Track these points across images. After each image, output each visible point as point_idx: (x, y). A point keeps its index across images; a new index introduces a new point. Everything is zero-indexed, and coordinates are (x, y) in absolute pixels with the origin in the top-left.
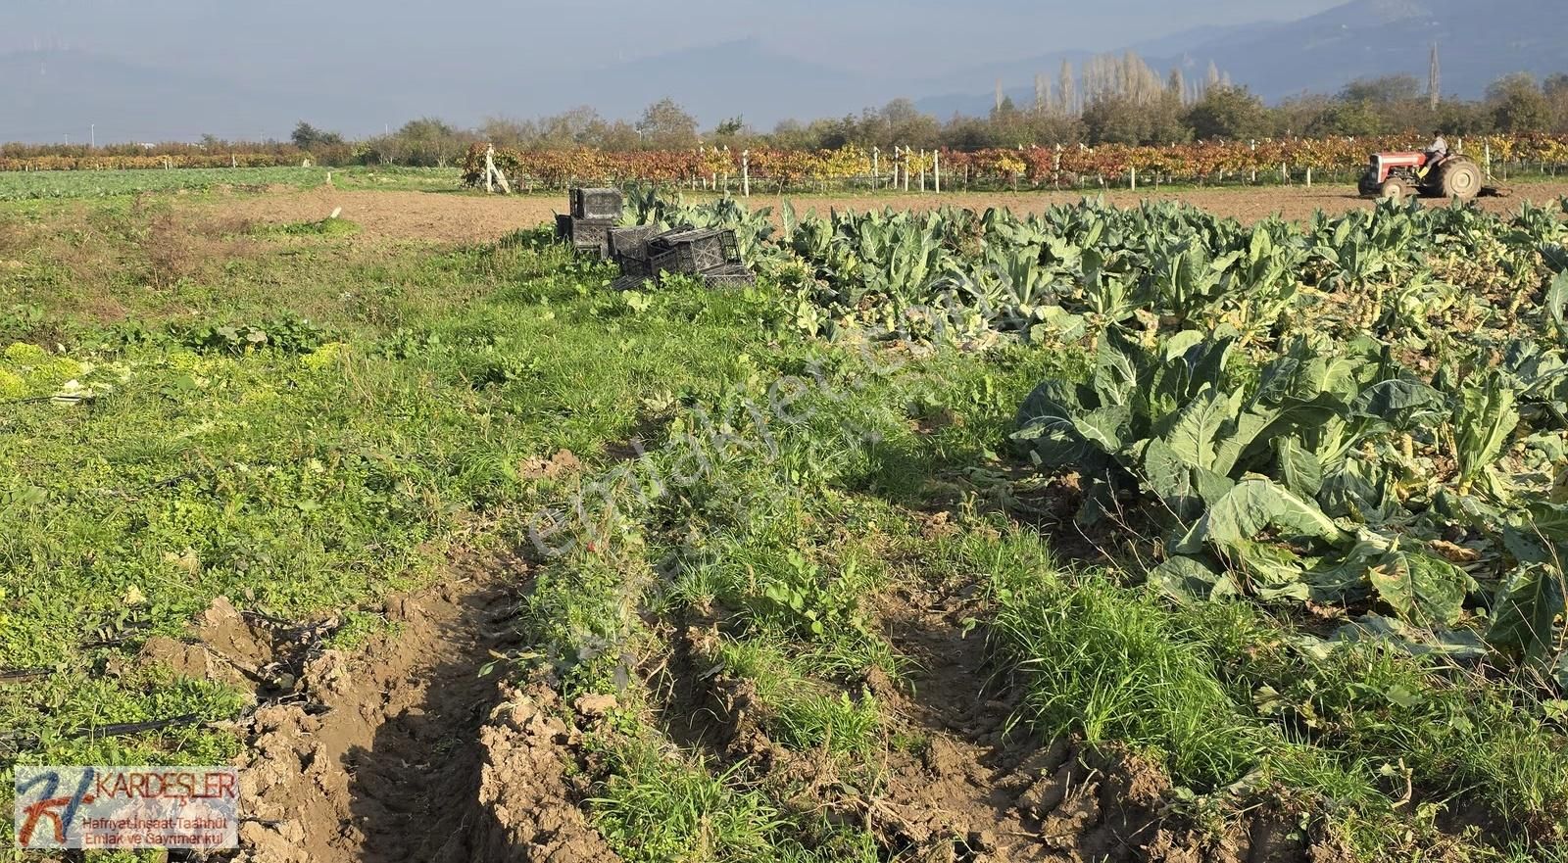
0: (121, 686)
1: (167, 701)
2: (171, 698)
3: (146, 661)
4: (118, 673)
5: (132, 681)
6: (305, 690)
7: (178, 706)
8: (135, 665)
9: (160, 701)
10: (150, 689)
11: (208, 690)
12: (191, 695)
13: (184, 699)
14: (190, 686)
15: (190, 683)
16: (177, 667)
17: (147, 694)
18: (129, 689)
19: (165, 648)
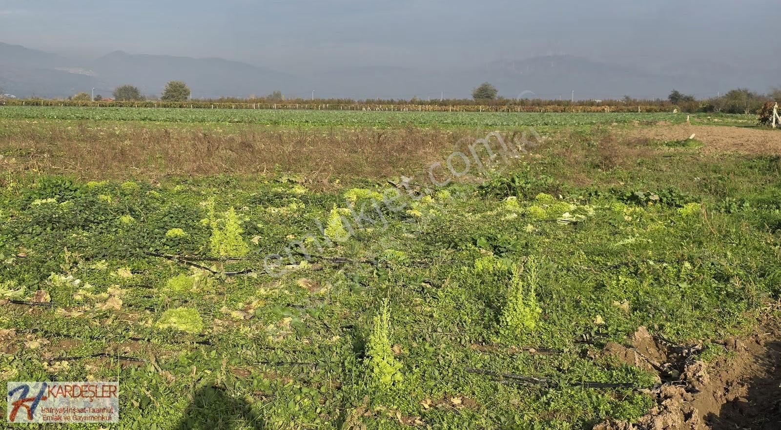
0: (594, 364)
1: (618, 375)
2: (619, 373)
3: (606, 353)
4: (593, 357)
5: (600, 362)
6: (685, 379)
7: (623, 378)
8: (601, 354)
9: (614, 374)
10: (609, 367)
11: (638, 372)
12: (630, 373)
13: (626, 375)
14: (629, 369)
15: (629, 367)
16: (621, 358)
17: (608, 370)
18: (598, 365)
19: (616, 349)
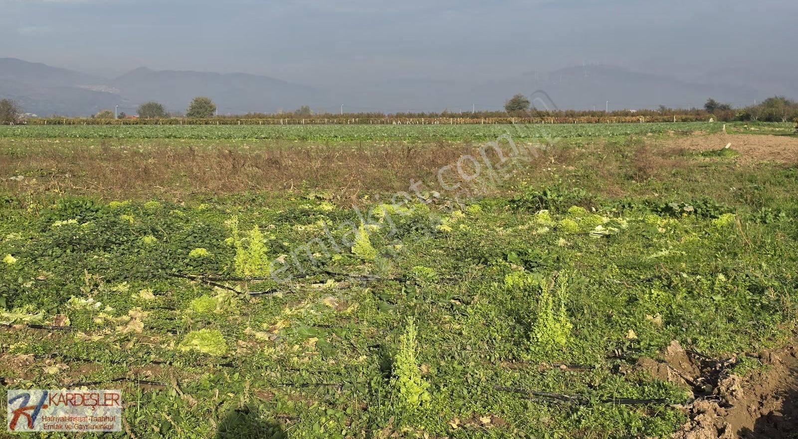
0: (626, 380)
1: (650, 390)
2: (652, 389)
3: (639, 368)
4: (625, 372)
5: (632, 377)
6: (719, 393)
7: (655, 393)
8: (633, 370)
9: (646, 390)
10: (641, 382)
11: (670, 388)
12: (662, 389)
13: (658, 390)
14: (661, 384)
15: (661, 382)
16: (653, 374)
17: (640, 385)
18: (630, 381)
19: (648, 366)
